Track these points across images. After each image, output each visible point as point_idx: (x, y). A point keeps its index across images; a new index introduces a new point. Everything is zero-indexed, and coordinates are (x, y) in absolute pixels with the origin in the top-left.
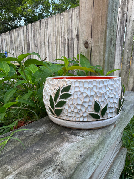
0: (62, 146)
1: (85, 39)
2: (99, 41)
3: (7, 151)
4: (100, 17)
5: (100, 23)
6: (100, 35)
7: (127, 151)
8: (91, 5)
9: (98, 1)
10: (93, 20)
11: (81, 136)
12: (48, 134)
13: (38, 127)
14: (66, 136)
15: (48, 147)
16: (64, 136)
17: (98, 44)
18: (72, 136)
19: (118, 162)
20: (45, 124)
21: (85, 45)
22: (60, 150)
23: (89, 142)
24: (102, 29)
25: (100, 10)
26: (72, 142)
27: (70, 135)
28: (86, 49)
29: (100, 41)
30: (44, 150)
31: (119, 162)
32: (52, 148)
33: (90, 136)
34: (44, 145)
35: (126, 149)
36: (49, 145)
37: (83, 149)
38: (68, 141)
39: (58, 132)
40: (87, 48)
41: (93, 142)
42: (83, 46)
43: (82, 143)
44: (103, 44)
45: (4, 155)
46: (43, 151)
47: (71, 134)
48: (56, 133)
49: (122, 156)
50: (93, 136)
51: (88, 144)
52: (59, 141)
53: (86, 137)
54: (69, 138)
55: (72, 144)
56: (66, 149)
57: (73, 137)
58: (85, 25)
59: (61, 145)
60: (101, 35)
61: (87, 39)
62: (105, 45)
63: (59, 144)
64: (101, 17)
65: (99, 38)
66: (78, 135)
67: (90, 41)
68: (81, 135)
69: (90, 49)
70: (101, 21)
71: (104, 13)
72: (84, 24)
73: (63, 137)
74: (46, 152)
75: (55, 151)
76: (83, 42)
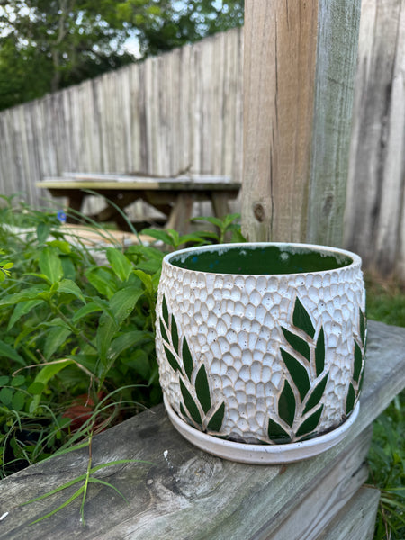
0: (136, 522)
1: (256, 198)
2: (289, 209)
3: (29, 517)
4: (291, 149)
5: (294, 164)
6: (291, 194)
7: (382, 497)
8: (270, 115)
9: (288, 110)
10: (276, 155)
11: (188, 498)
12: (118, 480)
13: (104, 454)
14: (155, 493)
15: (108, 520)
16: (150, 492)
17: (287, 217)
18: (168, 494)
19: (341, 532)
20: (122, 444)
21: (255, 212)
22: (129, 531)
23: (197, 517)
24: (296, 179)
25: (293, 131)
26: (161, 513)
27: (166, 490)
28: (257, 222)
29: (291, 208)
30: (99, 527)
31: (347, 529)
32: (115, 524)
33: (206, 499)
34: (102, 512)
35: (376, 492)
36: (113, 514)
37: (177, 535)
38: (154, 508)
39: (143, 476)
40: (260, 219)
41: (205, 520)
42: (252, 213)
43: (181, 519)
44: (298, 217)
45: (21, 528)
46: (95, 529)
47: (167, 487)
48: (137, 479)
49: (360, 514)
50: (214, 500)
51: (192, 522)
52: (136, 505)
53: (198, 500)
54: (159, 498)
55: (160, 519)
56: (141, 532)
57: (169, 497)
58: (256, 162)
59: (135, 518)
60: (296, 196)
61: (261, 200)
62: (304, 221)
63: (132, 516)
64: (294, 151)
65: (291, 201)
66: (184, 492)
67: (266, 205)
68: (188, 494)
69: (266, 225)
70: (294, 160)
71: (302, 141)
72: (254, 160)
73: (148, 494)
74: (101, 532)
75: (119, 533)
76: (251, 204)
